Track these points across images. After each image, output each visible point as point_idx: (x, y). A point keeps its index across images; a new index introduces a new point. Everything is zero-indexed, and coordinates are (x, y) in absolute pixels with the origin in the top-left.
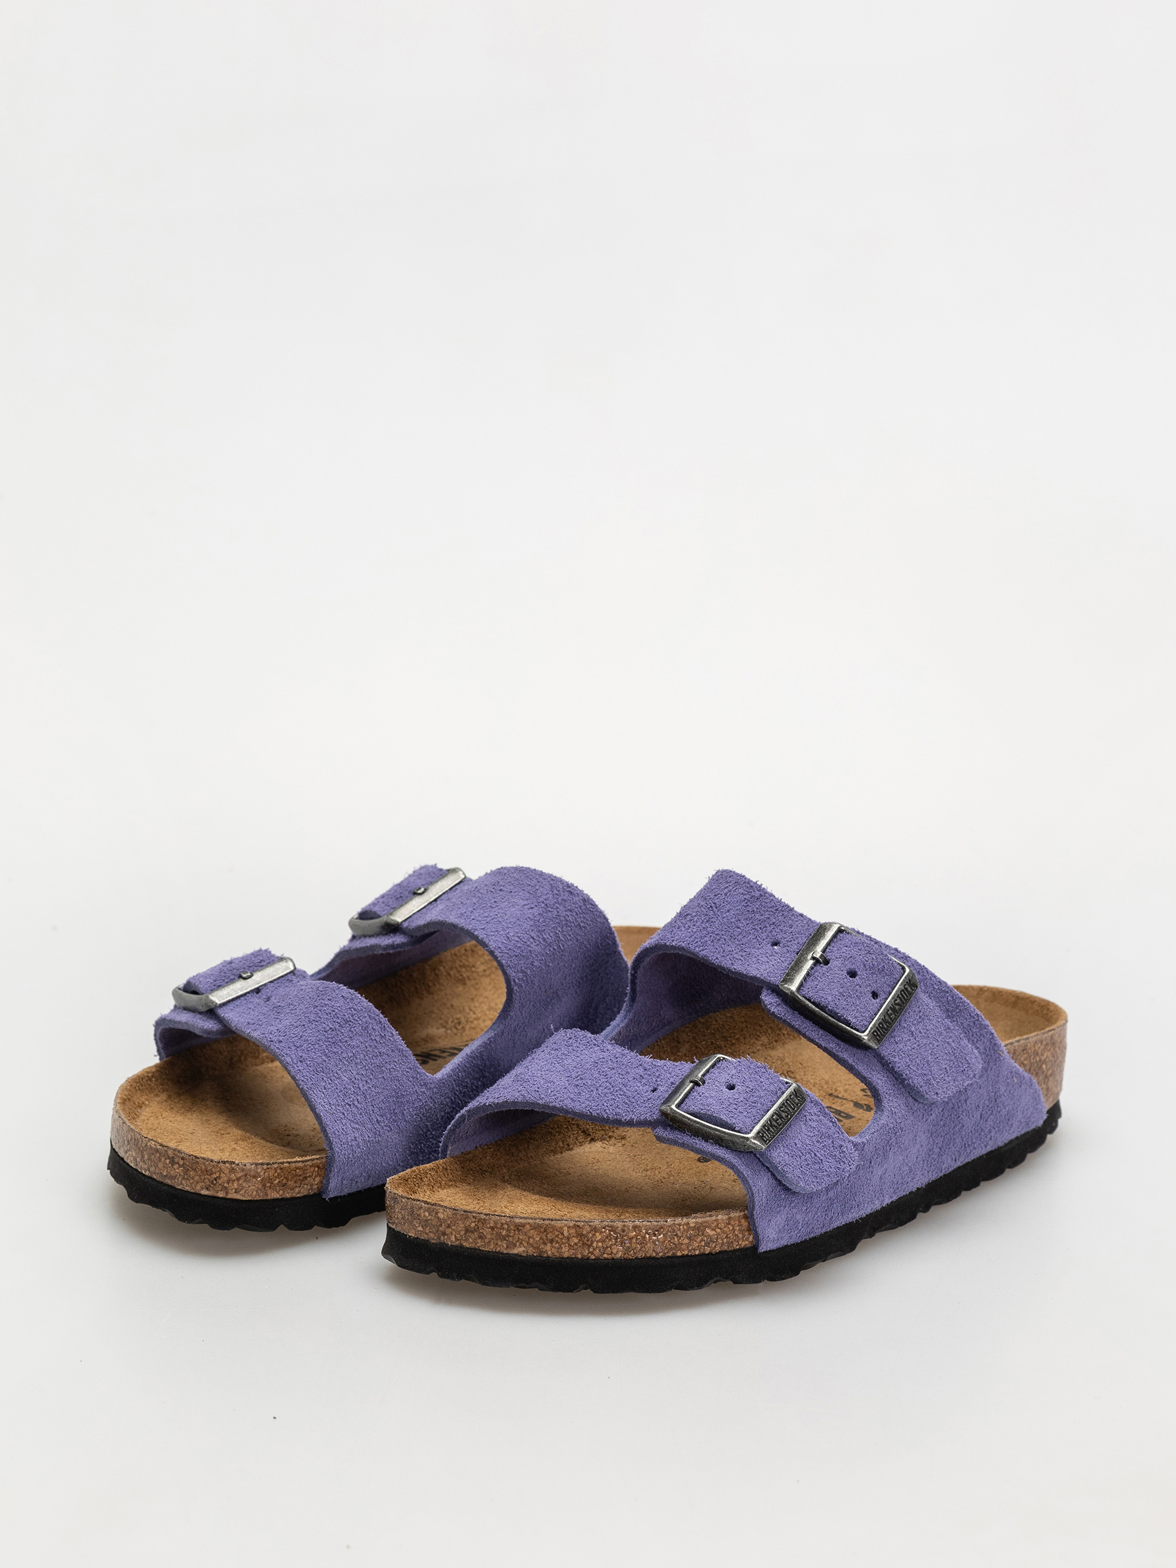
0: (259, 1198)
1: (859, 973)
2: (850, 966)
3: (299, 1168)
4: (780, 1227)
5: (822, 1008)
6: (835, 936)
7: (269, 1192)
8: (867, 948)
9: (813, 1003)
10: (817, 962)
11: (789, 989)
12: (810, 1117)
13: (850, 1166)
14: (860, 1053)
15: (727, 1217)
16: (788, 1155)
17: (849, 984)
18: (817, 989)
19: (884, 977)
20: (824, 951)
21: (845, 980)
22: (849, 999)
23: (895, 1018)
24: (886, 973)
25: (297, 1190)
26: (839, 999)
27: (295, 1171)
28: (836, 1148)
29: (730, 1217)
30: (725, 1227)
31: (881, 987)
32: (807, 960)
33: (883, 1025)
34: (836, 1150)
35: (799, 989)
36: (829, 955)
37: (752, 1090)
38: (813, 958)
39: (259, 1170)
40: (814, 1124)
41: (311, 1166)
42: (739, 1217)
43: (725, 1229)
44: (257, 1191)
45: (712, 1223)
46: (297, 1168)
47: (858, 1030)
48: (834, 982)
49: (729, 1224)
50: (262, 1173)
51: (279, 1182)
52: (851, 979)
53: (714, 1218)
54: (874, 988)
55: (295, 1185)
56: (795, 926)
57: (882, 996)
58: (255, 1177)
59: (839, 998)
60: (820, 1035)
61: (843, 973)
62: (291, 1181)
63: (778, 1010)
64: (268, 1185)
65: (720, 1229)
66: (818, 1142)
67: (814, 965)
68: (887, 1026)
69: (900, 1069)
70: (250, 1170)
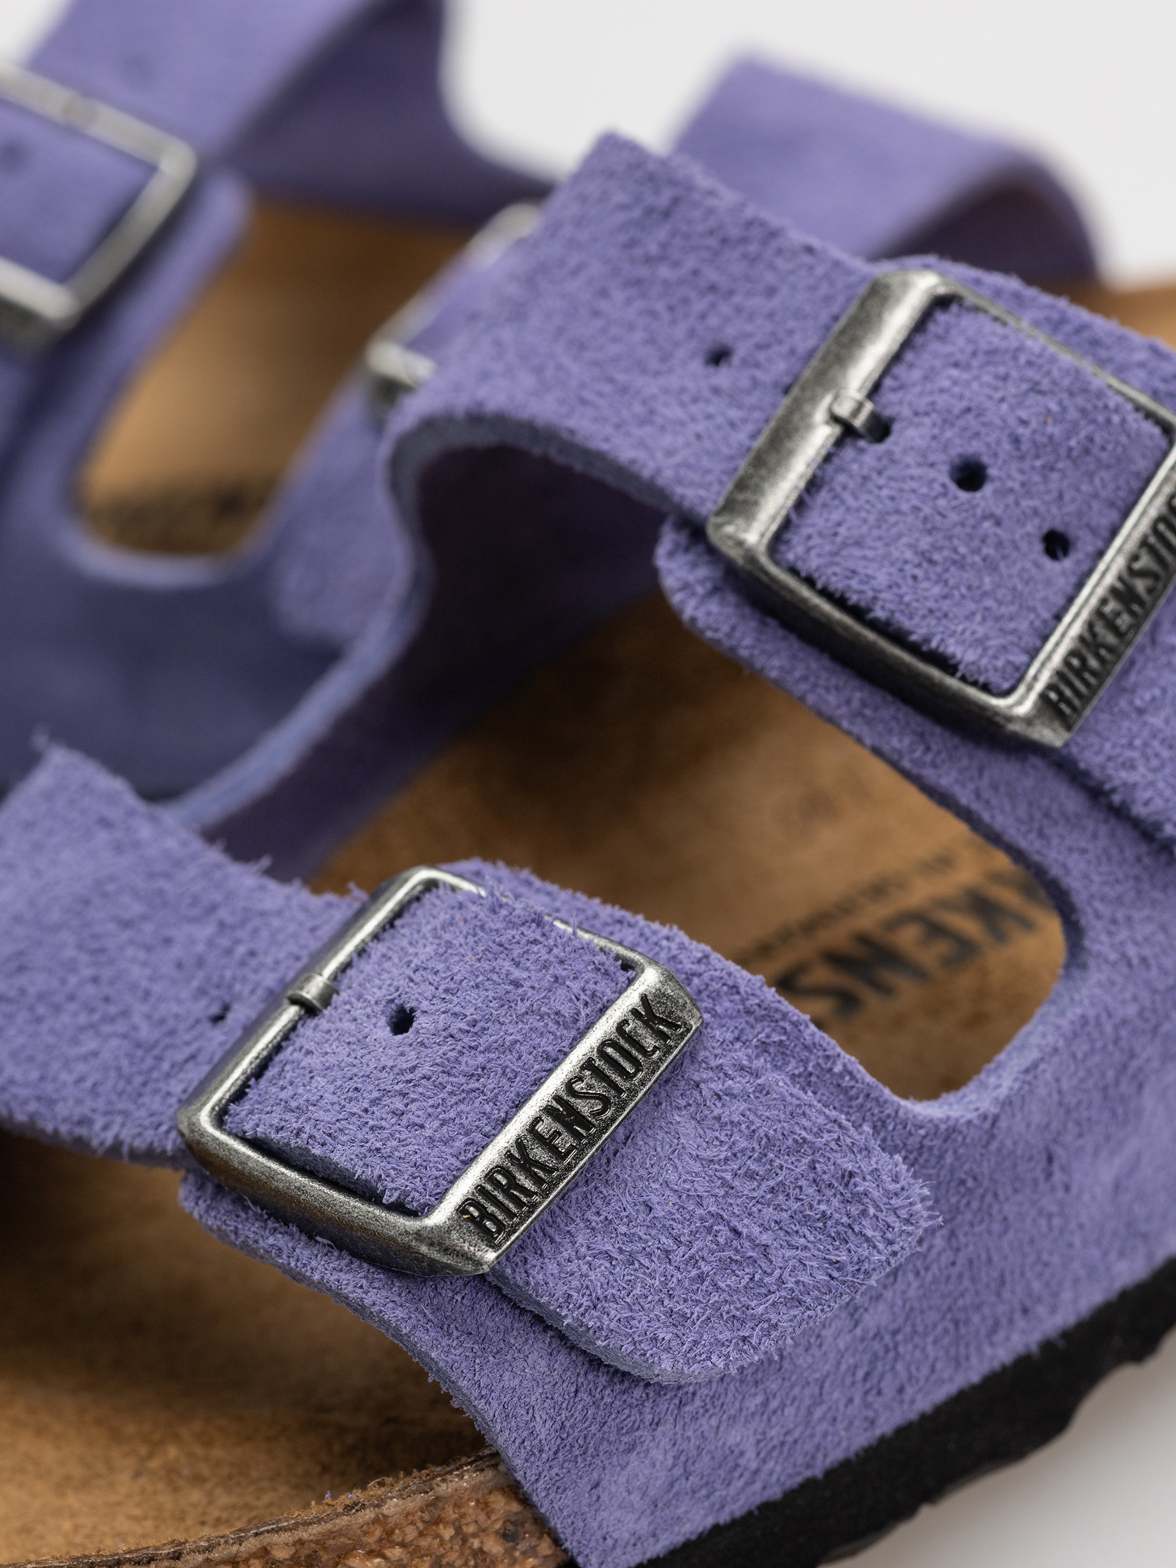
1: (992, 472)
2: (962, 448)
4: (652, 1492)
5: (858, 613)
6: (921, 324)
8: (1030, 373)
9: (825, 593)
10: (847, 432)
11: (740, 543)
12: (717, 1086)
13: (891, 1243)
14: (1003, 769)
15: (420, 1499)
16: (611, 1259)
17: (953, 517)
18: (839, 539)
19: (1090, 475)
20: (875, 390)
21: (942, 503)
22: (954, 575)
23: (1131, 627)
24: (1098, 461)
26: (915, 577)
28: (830, 1185)
29: (437, 1498)
30: (421, 1534)
31: (1080, 514)
32: (810, 427)
33: (1083, 660)
34: (829, 1193)
35: (778, 541)
36: (893, 403)
37: (474, 1023)
38: (835, 419)
40: (735, 1110)
42: (475, 1489)
43: (424, 1543)
45: (366, 1533)
47: (986, 688)
48: (898, 512)
49: (437, 1521)
52: (963, 495)
53: (369, 1514)
54: (1055, 519)
56: (784, 290)
57: (1085, 544)
59: (919, 572)
60: (855, 704)
61: (932, 474)
63: (709, 614)
65: (403, 1545)
66: (751, 1175)
67: (839, 443)
68: (1102, 660)
69: (1151, 808)
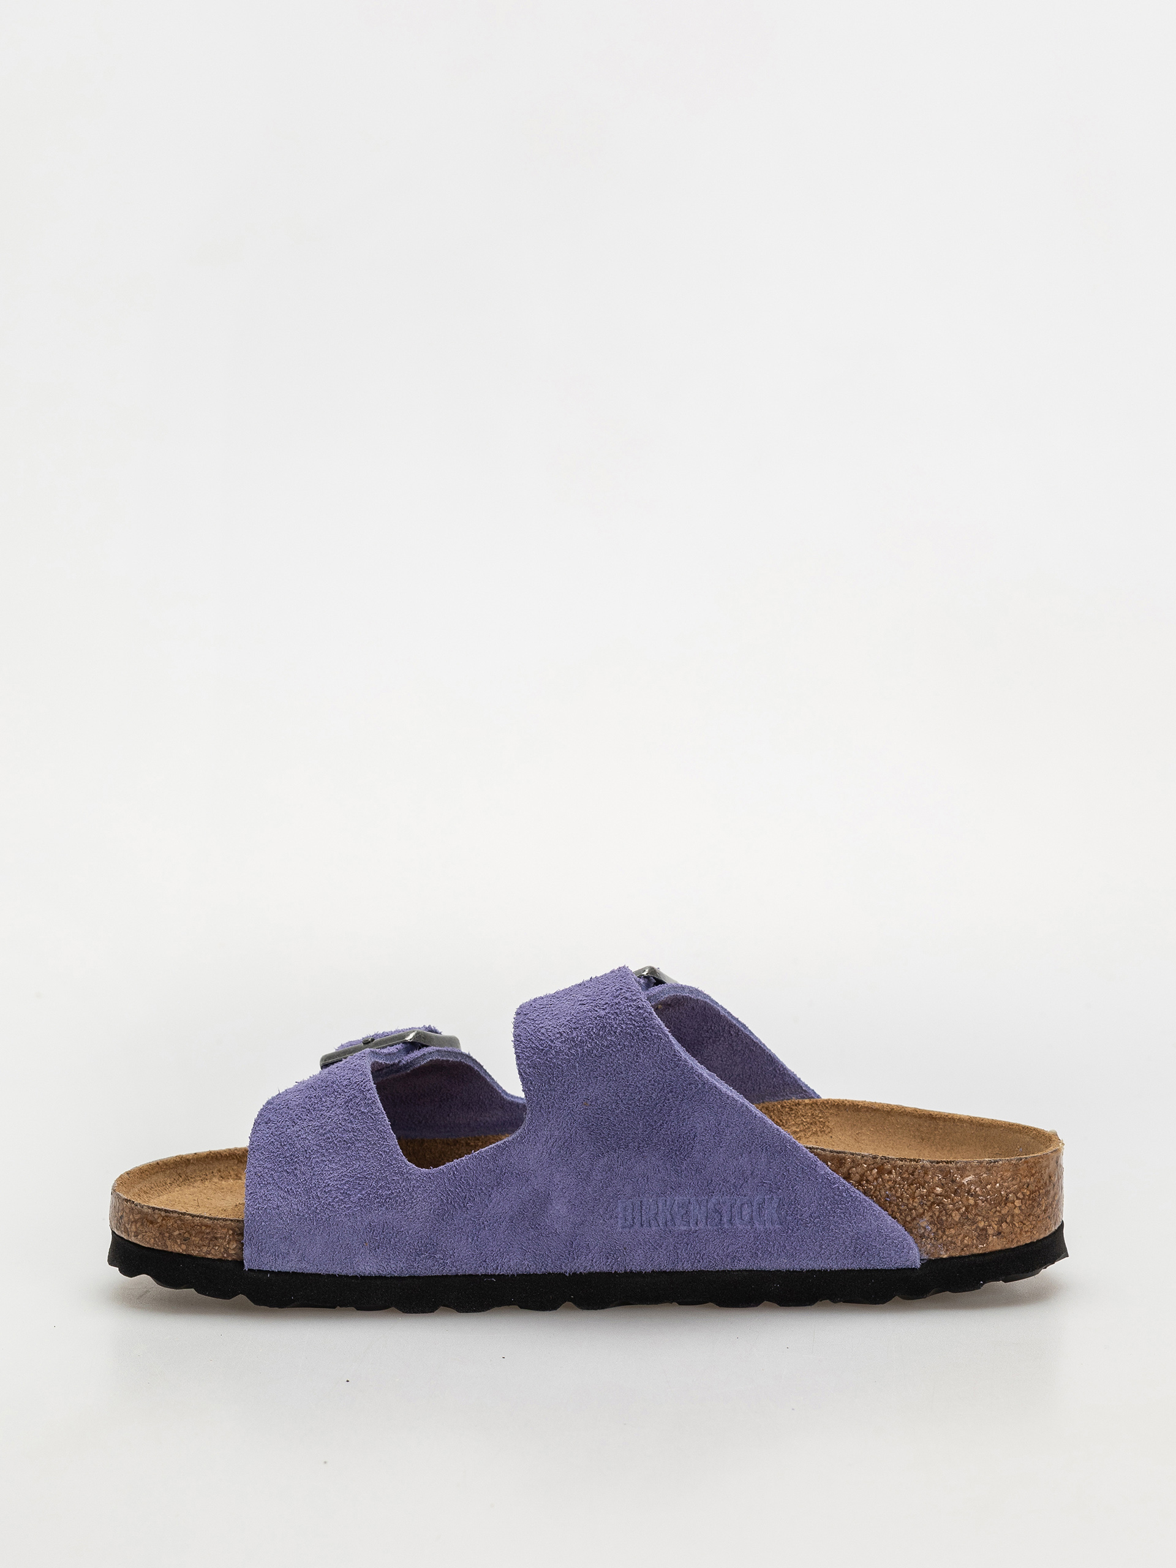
0: (158, 1248)
3: (207, 1226)
7: (169, 1243)
25: (205, 1249)
27: (201, 1227)
39: (156, 1216)
41: (223, 1227)
44: (154, 1239)
46: (202, 1225)
50: (159, 1221)
51: (180, 1234)
55: (200, 1242)
58: (152, 1223)
62: (195, 1237)
64: (167, 1235)
70: (147, 1214)
